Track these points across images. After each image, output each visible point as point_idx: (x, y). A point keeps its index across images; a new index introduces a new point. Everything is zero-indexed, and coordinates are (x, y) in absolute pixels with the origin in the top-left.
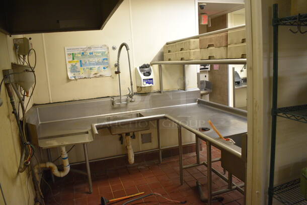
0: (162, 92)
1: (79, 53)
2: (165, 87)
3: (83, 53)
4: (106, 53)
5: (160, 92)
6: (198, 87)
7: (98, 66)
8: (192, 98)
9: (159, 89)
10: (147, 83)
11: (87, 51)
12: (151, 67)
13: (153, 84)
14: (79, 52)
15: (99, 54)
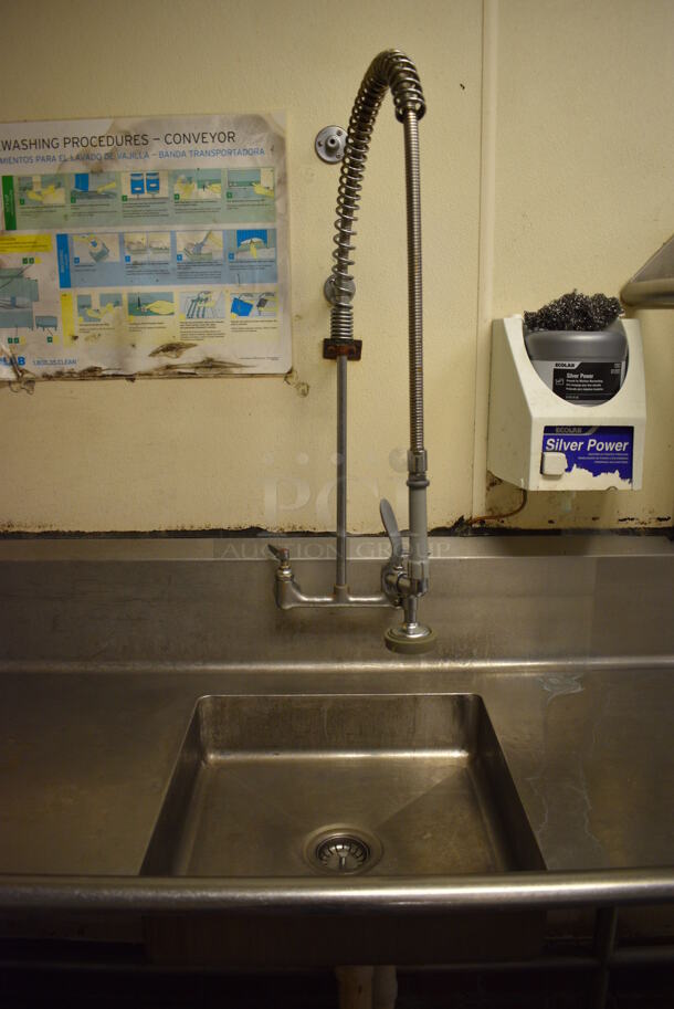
1: (56, 181)
3: (82, 180)
4: (267, 180)
7: (195, 289)
10: (574, 459)
11: (114, 167)
12: (628, 325)
13: (626, 473)
14: (50, 169)
15: (204, 194)
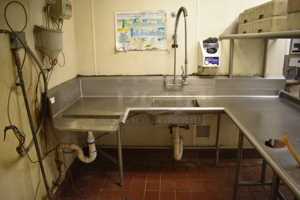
0: (231, 76)
1: (131, 20)
2: (236, 70)
3: (135, 20)
4: (164, 20)
5: (228, 76)
6: (284, 74)
7: (152, 37)
8: (274, 89)
9: (227, 72)
10: (210, 62)
11: (140, 18)
12: (219, 42)
13: (218, 64)
14: (130, 18)
15: (154, 22)
